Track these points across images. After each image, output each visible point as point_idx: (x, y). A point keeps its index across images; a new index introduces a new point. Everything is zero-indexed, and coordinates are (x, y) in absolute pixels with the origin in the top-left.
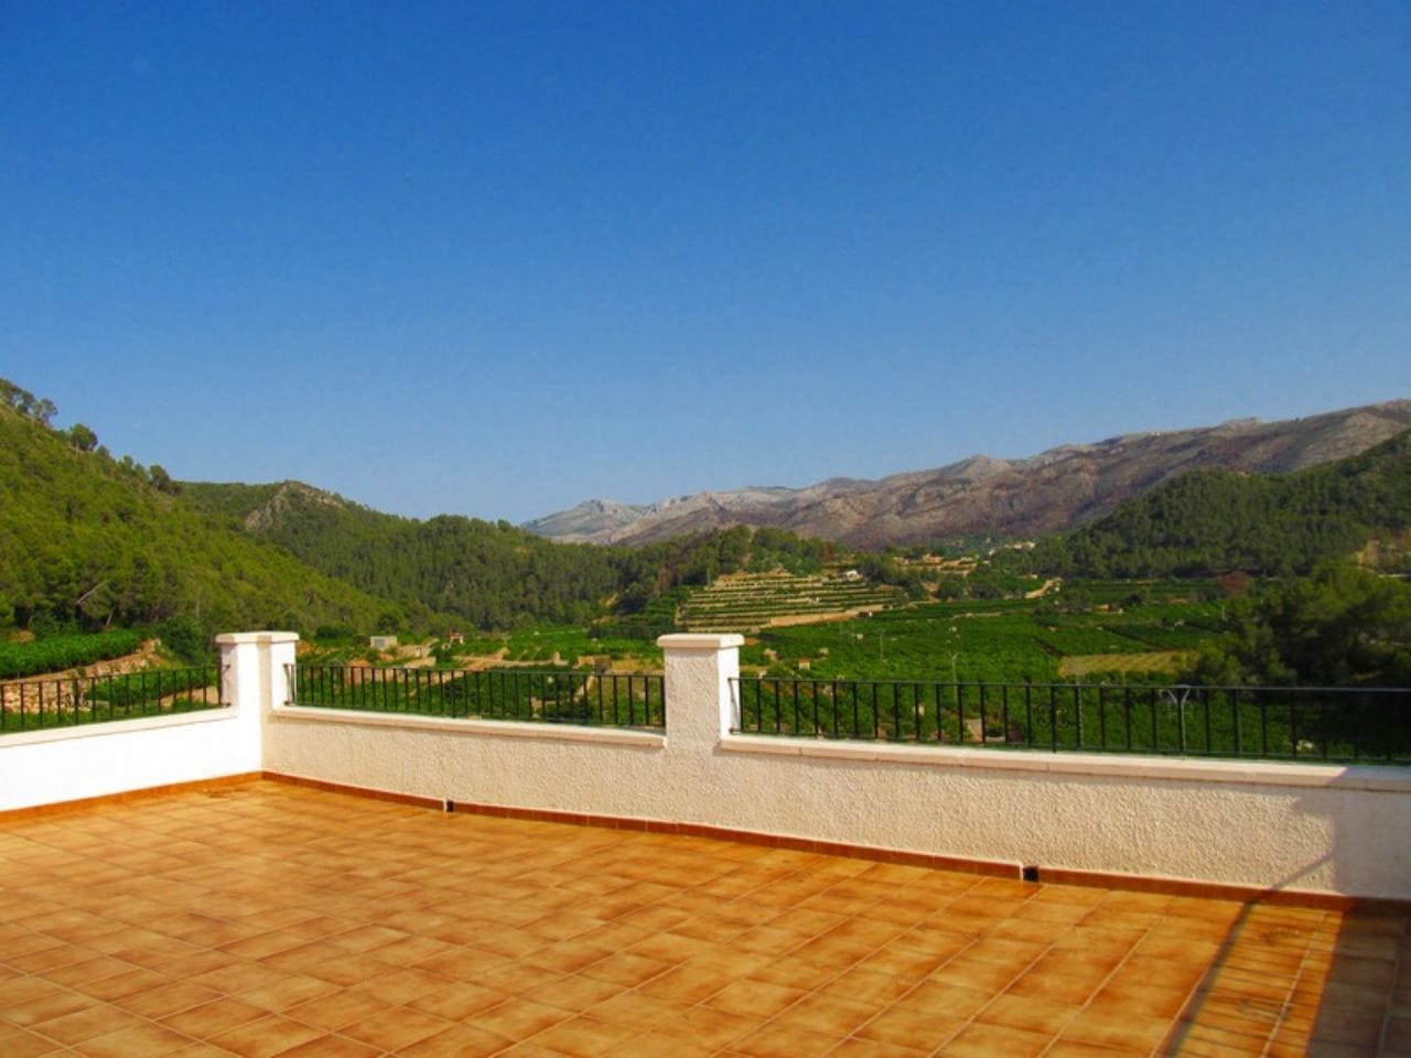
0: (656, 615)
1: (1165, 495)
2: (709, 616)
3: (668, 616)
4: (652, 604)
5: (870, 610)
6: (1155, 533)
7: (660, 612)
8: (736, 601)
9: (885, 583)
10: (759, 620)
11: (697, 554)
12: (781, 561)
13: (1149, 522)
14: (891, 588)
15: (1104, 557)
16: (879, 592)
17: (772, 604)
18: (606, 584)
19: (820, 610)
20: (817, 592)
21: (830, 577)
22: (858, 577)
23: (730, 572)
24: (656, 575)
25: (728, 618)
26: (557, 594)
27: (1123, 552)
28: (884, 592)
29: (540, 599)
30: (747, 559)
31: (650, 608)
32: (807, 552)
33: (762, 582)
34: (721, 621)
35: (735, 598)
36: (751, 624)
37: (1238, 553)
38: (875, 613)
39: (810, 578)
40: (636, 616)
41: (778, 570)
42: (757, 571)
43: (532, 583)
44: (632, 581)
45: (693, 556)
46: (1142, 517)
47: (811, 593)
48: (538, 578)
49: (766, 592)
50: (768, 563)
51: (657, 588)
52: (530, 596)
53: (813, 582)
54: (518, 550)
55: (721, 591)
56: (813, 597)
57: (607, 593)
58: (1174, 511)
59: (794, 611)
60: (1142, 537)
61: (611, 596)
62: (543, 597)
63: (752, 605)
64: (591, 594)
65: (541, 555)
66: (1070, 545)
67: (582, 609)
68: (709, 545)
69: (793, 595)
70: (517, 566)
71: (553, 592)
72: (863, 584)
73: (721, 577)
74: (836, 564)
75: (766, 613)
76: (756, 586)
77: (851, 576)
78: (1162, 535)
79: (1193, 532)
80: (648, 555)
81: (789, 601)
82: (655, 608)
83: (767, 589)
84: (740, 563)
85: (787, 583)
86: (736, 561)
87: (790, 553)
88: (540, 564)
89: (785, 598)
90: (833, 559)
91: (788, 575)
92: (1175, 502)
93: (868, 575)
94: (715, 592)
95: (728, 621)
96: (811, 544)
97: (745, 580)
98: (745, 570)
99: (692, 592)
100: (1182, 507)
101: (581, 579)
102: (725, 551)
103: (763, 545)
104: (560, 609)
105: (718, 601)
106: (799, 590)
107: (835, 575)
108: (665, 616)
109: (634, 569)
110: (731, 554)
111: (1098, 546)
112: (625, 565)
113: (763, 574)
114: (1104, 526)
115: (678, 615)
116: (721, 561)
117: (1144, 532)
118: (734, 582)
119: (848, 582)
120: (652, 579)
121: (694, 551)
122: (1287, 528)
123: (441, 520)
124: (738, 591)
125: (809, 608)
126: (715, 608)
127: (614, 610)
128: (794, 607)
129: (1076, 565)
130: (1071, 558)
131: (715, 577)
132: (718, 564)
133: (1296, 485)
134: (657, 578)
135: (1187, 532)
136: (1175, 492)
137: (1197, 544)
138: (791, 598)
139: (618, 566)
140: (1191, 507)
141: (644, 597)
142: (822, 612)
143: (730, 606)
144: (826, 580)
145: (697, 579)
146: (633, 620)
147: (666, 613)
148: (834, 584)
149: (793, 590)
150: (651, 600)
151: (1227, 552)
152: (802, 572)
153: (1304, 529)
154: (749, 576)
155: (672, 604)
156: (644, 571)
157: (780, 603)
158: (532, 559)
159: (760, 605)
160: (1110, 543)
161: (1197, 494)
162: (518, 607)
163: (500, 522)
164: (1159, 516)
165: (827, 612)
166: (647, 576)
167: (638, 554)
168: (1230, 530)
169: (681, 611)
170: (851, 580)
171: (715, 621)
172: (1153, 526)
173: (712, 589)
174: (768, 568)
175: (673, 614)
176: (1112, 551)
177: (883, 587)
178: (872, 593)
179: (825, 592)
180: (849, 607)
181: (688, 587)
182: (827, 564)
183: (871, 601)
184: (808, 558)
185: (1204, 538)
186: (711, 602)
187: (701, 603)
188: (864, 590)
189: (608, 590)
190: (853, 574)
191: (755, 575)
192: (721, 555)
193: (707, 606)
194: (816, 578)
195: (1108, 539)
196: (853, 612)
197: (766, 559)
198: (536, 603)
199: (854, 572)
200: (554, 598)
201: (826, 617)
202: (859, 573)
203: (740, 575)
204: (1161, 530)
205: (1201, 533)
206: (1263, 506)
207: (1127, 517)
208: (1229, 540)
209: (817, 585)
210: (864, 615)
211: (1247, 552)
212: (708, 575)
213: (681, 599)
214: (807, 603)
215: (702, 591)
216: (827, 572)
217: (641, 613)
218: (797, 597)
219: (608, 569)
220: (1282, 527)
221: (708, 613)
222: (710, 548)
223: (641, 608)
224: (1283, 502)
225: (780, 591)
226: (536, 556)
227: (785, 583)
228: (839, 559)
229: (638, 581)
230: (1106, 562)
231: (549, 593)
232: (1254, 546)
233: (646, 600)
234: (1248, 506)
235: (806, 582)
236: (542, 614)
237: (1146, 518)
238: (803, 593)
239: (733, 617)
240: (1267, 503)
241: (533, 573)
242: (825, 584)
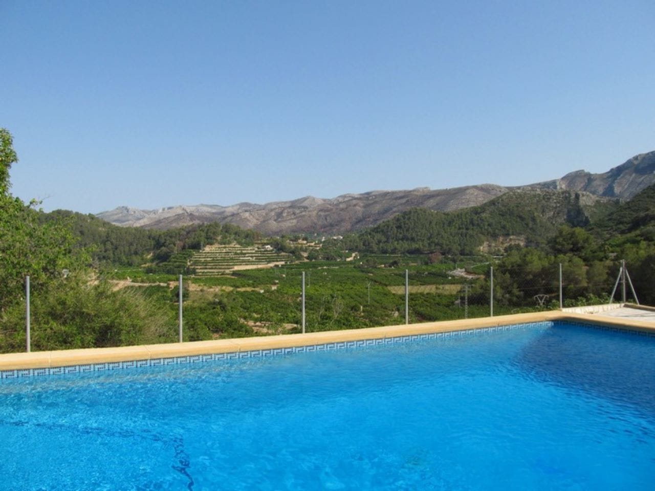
0: (177, 263)
1: (402, 219)
2: (205, 264)
3: (185, 264)
4: (174, 258)
5: (280, 263)
6: (398, 234)
7: (179, 262)
8: (216, 257)
9: (284, 252)
10: (229, 267)
11: (195, 235)
12: (235, 240)
13: (396, 229)
14: (287, 254)
15: (377, 244)
16: (281, 256)
17: (235, 260)
18: (148, 248)
19: (256, 263)
20: (253, 255)
21: (258, 248)
22: (271, 248)
23: (211, 244)
24: (175, 245)
25: (214, 265)
26: (123, 251)
27: (385, 242)
28: (284, 256)
29: (114, 254)
30: (219, 238)
31: (173, 260)
32: (247, 236)
33: (227, 249)
34: (210, 267)
35: (215, 256)
36: (225, 269)
37: (433, 245)
38: (282, 265)
39: (249, 249)
40: (166, 263)
41: (234, 244)
42: (224, 244)
43: (109, 246)
44: (161, 246)
45: (193, 236)
46: (392, 227)
47: (251, 255)
48: (112, 244)
49: (230, 254)
50: (229, 241)
51: (176, 250)
52: (108, 252)
53: (251, 250)
54: (100, 229)
55: (208, 253)
56: (252, 257)
57: (148, 252)
58: (406, 225)
59: (244, 263)
60: (393, 236)
61: (150, 253)
62: (116, 254)
63: (224, 260)
64: (140, 252)
65: (112, 231)
66: (360, 238)
67: (136, 259)
68: (201, 230)
69: (243, 256)
70: (100, 237)
71: (121, 251)
72: (274, 252)
73: (207, 246)
74: (259, 242)
75: (231, 264)
76: (224, 251)
77: (268, 248)
78: (401, 235)
79: (414, 235)
80: (170, 234)
81: (241, 258)
82: (175, 260)
83: (231, 252)
84: (216, 240)
85: (239, 250)
86: (214, 239)
87: (239, 236)
88: (114, 236)
89: (239, 257)
90: (258, 240)
91: (239, 246)
92: (407, 222)
93: (275, 248)
94: (205, 253)
95: (214, 267)
96: (249, 232)
97: (219, 248)
98: (219, 243)
99: (194, 252)
100: (409, 224)
101: (135, 245)
102: (209, 234)
103: (226, 232)
104: (124, 258)
105: (208, 258)
106: (245, 254)
107: (260, 247)
108: (183, 264)
109: (162, 241)
110: (212, 235)
111: (373, 239)
112: (157, 239)
113: (227, 246)
114: (376, 231)
115: (189, 264)
116: (207, 239)
117: (393, 234)
118: (213, 249)
119: (267, 251)
120: (172, 245)
121: (194, 233)
122: (453, 235)
123: (59, 212)
124: (216, 253)
125: (252, 262)
126: (206, 260)
127: (152, 260)
128: (243, 261)
129: (364, 247)
130: (362, 244)
131: (204, 246)
132: (206, 240)
133: (455, 217)
134: (175, 246)
135: (412, 235)
136: (406, 217)
137: (416, 240)
138: (242, 257)
139: (154, 239)
140: (413, 223)
141: (170, 254)
142: (258, 264)
143: (213, 260)
144: (256, 249)
145: (196, 246)
146: (165, 265)
147: (183, 262)
148: (260, 251)
149: (242, 253)
150: (172, 256)
151: (429, 244)
152: (245, 245)
153: (460, 236)
154: (221, 246)
155: (185, 258)
156: (168, 242)
157: (237, 259)
158: (108, 234)
159: (228, 260)
160: (378, 238)
161: (415, 218)
162: (102, 257)
163: (90, 214)
164: (399, 227)
165: (260, 264)
166: (169, 244)
167: (164, 233)
168: (429, 235)
169: (190, 261)
170: (268, 250)
171: (208, 267)
172: (397, 231)
173: (204, 252)
174: (229, 243)
175: (186, 263)
176: (380, 242)
177: (283, 254)
178: (278, 256)
179: (257, 255)
180: (269, 262)
181: (192, 250)
182: (256, 242)
183: (279, 260)
184: (248, 239)
185: (419, 237)
186: (204, 258)
187: (200, 258)
188: (274, 255)
189: (148, 251)
190: (269, 247)
191: (223, 246)
192: (207, 236)
193: (203, 260)
194: (251, 248)
195: (378, 236)
196: (272, 265)
197: (228, 239)
198: (112, 255)
199: (269, 246)
200: (121, 253)
201: (260, 266)
202: (271, 246)
203: (217, 245)
204: (400, 233)
205: (417, 235)
206: (442, 225)
207: (386, 227)
208: (429, 239)
209: (254, 251)
210: (277, 266)
211: (437, 244)
212: (202, 244)
213: (190, 256)
214: (250, 259)
215: (199, 252)
216: (257, 246)
217: (169, 262)
218: (245, 257)
219: (149, 240)
220: (451, 234)
221: (203, 263)
222: (201, 232)
223: (168, 260)
224: (450, 224)
225: (236, 254)
226: (110, 232)
227: (237, 250)
228: (261, 240)
229: (165, 246)
230: (377, 246)
231: (118, 251)
232: (440, 242)
233: (170, 256)
234: (436, 224)
235: (248, 250)
236: (114, 261)
237: (394, 228)
238: (247, 255)
239: (217, 265)
240: (444, 224)
241: (108, 240)
242: (256, 251)
